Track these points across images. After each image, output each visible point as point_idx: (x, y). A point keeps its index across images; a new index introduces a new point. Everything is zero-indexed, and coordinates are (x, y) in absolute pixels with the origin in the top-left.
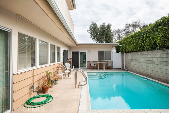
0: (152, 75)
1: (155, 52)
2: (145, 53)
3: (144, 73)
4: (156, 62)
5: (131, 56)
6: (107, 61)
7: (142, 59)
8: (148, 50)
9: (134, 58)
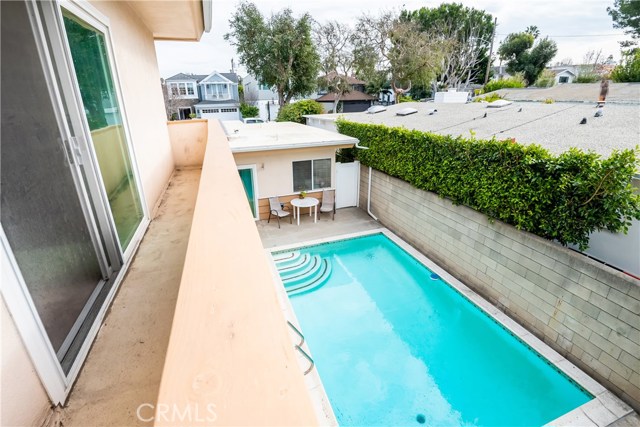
0: (448, 262)
1: (465, 212)
2: (436, 199)
3: (427, 248)
4: (463, 238)
5: (391, 187)
6: (321, 190)
7: (426, 211)
8: (445, 196)
9: (399, 197)
